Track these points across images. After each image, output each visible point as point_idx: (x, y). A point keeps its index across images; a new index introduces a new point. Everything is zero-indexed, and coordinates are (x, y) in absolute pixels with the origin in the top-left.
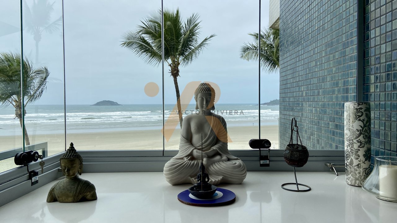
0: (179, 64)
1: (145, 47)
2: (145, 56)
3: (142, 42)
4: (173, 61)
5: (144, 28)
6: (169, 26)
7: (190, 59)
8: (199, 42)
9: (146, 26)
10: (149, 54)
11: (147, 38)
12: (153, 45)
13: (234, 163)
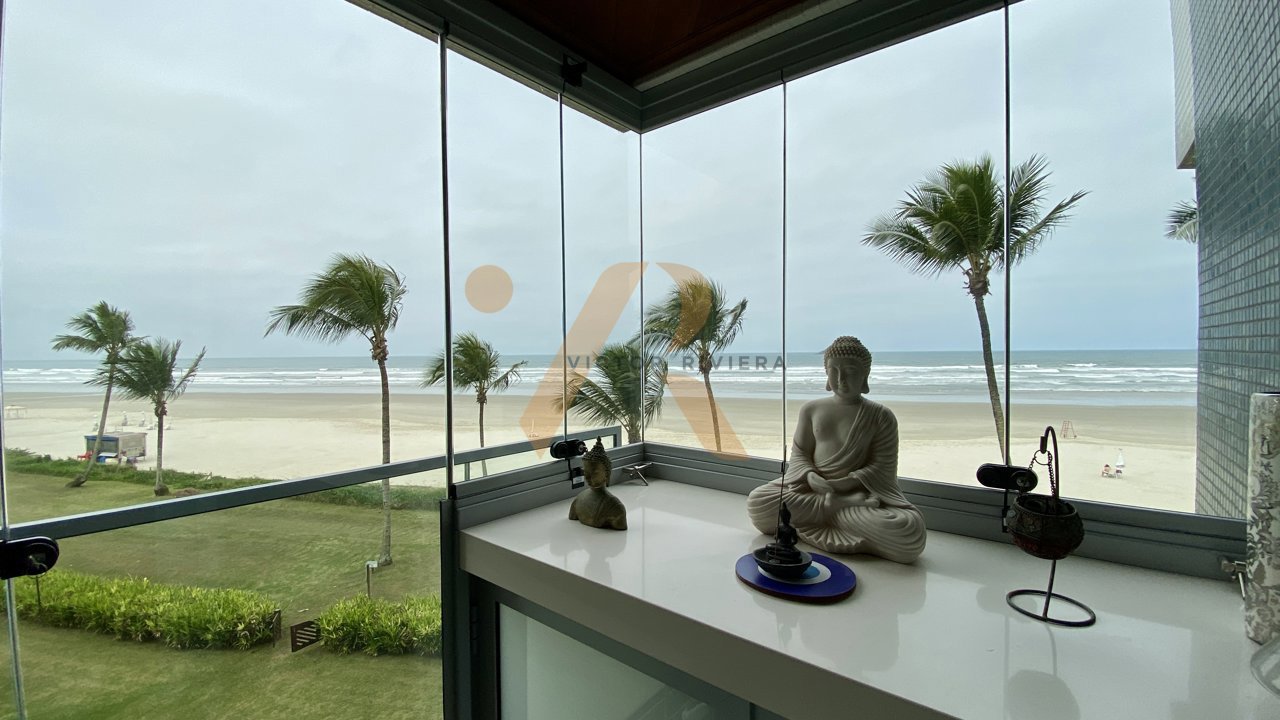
0: (989, 268)
1: (911, 242)
2: (912, 260)
3: (906, 232)
4: (975, 265)
5: (908, 204)
6: (962, 193)
7: (1017, 255)
8: (1043, 216)
9: (915, 200)
10: (920, 255)
11: (916, 223)
12: (928, 236)
13: (891, 514)
